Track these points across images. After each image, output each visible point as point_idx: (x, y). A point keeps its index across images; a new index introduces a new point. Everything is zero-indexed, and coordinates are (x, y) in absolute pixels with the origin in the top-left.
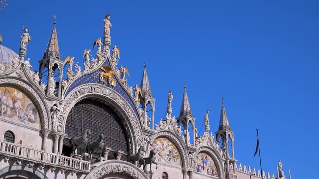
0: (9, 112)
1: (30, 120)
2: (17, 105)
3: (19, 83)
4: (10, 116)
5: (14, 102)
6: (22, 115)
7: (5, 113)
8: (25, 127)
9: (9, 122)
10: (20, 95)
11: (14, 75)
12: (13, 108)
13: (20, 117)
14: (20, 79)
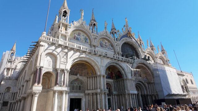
0: (105, 47)
1: (111, 49)
2: (107, 44)
3: (106, 37)
4: (105, 48)
5: (106, 44)
6: (108, 47)
7: (104, 47)
8: (110, 51)
9: (105, 49)
10: (107, 42)
11: (105, 35)
12: (106, 45)
13: (108, 48)
14: (106, 36)
